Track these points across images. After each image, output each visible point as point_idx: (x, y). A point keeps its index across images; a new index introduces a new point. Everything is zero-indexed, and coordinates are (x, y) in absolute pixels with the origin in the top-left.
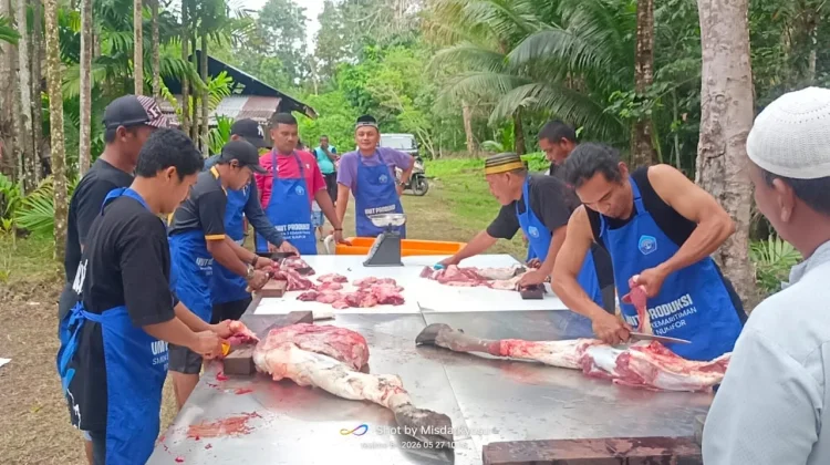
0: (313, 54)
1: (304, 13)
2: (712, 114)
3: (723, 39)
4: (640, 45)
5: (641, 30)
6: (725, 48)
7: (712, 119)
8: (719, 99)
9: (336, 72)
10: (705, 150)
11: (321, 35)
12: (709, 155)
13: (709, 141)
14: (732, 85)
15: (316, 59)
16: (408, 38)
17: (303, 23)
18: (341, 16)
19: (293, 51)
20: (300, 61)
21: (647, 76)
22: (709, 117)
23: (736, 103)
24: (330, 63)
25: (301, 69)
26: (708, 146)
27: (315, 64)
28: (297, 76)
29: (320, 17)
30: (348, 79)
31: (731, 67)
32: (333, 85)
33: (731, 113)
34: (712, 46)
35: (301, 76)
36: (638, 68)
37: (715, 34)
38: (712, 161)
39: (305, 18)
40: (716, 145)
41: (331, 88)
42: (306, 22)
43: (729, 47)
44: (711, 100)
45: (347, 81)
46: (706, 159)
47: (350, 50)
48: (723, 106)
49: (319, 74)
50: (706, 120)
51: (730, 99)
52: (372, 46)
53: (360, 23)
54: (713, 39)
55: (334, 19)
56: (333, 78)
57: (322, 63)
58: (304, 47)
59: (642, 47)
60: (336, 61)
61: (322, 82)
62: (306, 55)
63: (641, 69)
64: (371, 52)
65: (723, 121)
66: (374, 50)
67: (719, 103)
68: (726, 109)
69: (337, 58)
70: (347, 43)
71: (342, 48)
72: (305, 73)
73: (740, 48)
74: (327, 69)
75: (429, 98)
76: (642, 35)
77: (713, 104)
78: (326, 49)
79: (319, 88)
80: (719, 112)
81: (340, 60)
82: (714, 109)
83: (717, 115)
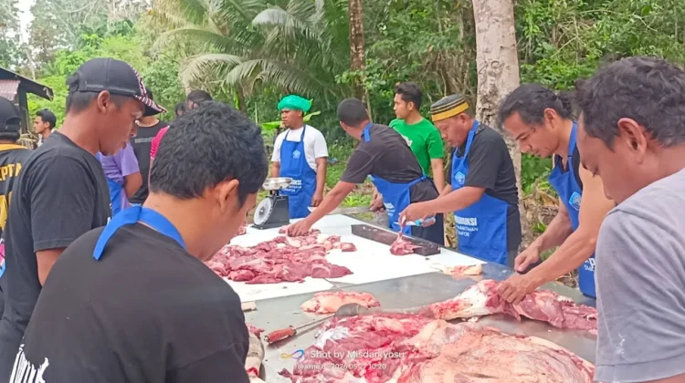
0: (28, 42)
1: (15, 6)
2: (489, 78)
3: (495, 13)
4: (353, 29)
5: (354, 16)
6: (497, 21)
7: (489, 82)
8: (494, 65)
9: (52, 59)
10: (484, 109)
11: (34, 24)
12: (488, 113)
13: (488, 101)
14: (505, 52)
15: (31, 47)
16: (123, 27)
17: (15, 15)
18: (53, 8)
19: (8, 40)
20: (15, 49)
21: (361, 55)
22: (486, 80)
23: (508, 67)
24: (45, 51)
25: (16, 57)
26: (487, 106)
27: (30, 52)
28: (12, 63)
29: (33, 9)
30: (69, 63)
31: (503, 37)
32: (50, 70)
33: (504, 76)
34: (486, 19)
35: (16, 64)
36: (353, 48)
37: (488, 9)
38: (491, 118)
39: (16, 10)
40: (494, 104)
41: (47, 73)
42: (18, 13)
43: (500, 20)
44: (487, 66)
45: (68, 66)
46: (485, 117)
47: (64, 39)
48: (498, 70)
49: (34, 61)
50: (483, 83)
51: (504, 64)
52: (89, 34)
53: (72, 14)
54: (487, 13)
55: (47, 10)
56: (49, 64)
57: (38, 50)
58: (17, 37)
59: (355, 31)
60: (50, 49)
61: (38, 68)
62: (21, 43)
63: (356, 49)
64: (88, 40)
65: (498, 83)
66: (91, 38)
67: (495, 68)
68: (500, 74)
69: (52, 46)
70: (61, 32)
71: (55, 37)
72: (20, 60)
73: (508, 20)
74: (43, 57)
75: (150, 80)
76: (354, 21)
77: (489, 69)
78: (41, 37)
79: (36, 73)
80: (495, 75)
81: (54, 48)
82: (490, 74)
83: (493, 78)
